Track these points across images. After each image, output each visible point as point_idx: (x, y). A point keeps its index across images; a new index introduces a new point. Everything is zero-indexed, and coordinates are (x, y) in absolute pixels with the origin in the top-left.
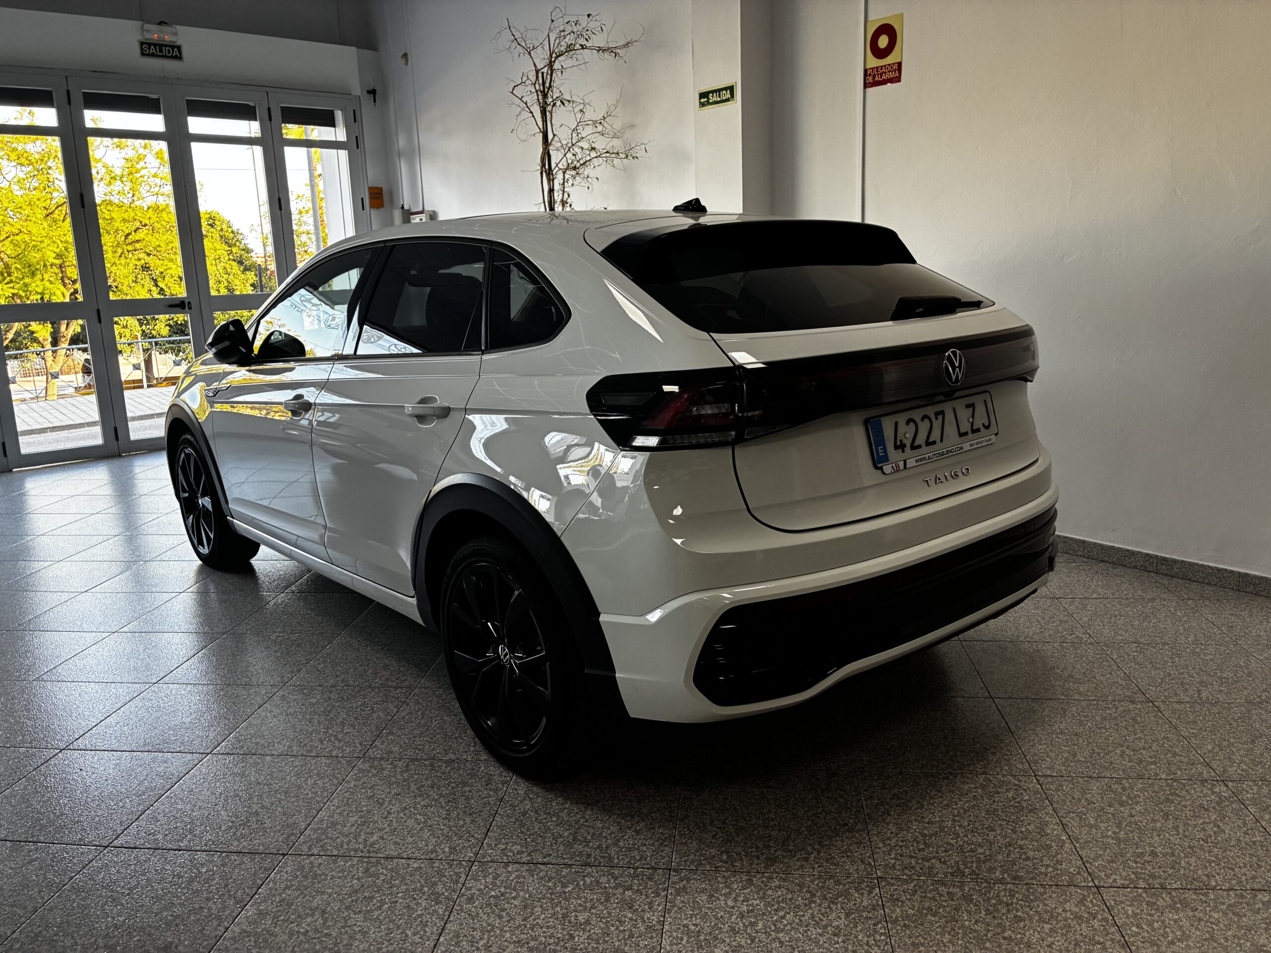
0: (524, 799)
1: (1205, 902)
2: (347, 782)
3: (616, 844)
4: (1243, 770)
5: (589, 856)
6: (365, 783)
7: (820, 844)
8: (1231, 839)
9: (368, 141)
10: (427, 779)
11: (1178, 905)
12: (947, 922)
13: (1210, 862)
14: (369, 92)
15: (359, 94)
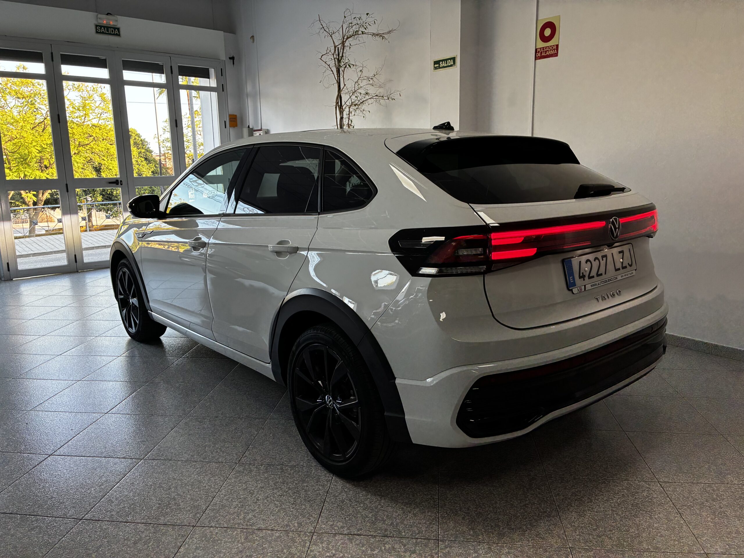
0: (342, 492)
2: (230, 479)
3: (402, 523)
5: (386, 530)
6: (241, 480)
7: (531, 524)
9: (229, 87)
10: (279, 478)
14: (230, 58)
15: (224, 59)
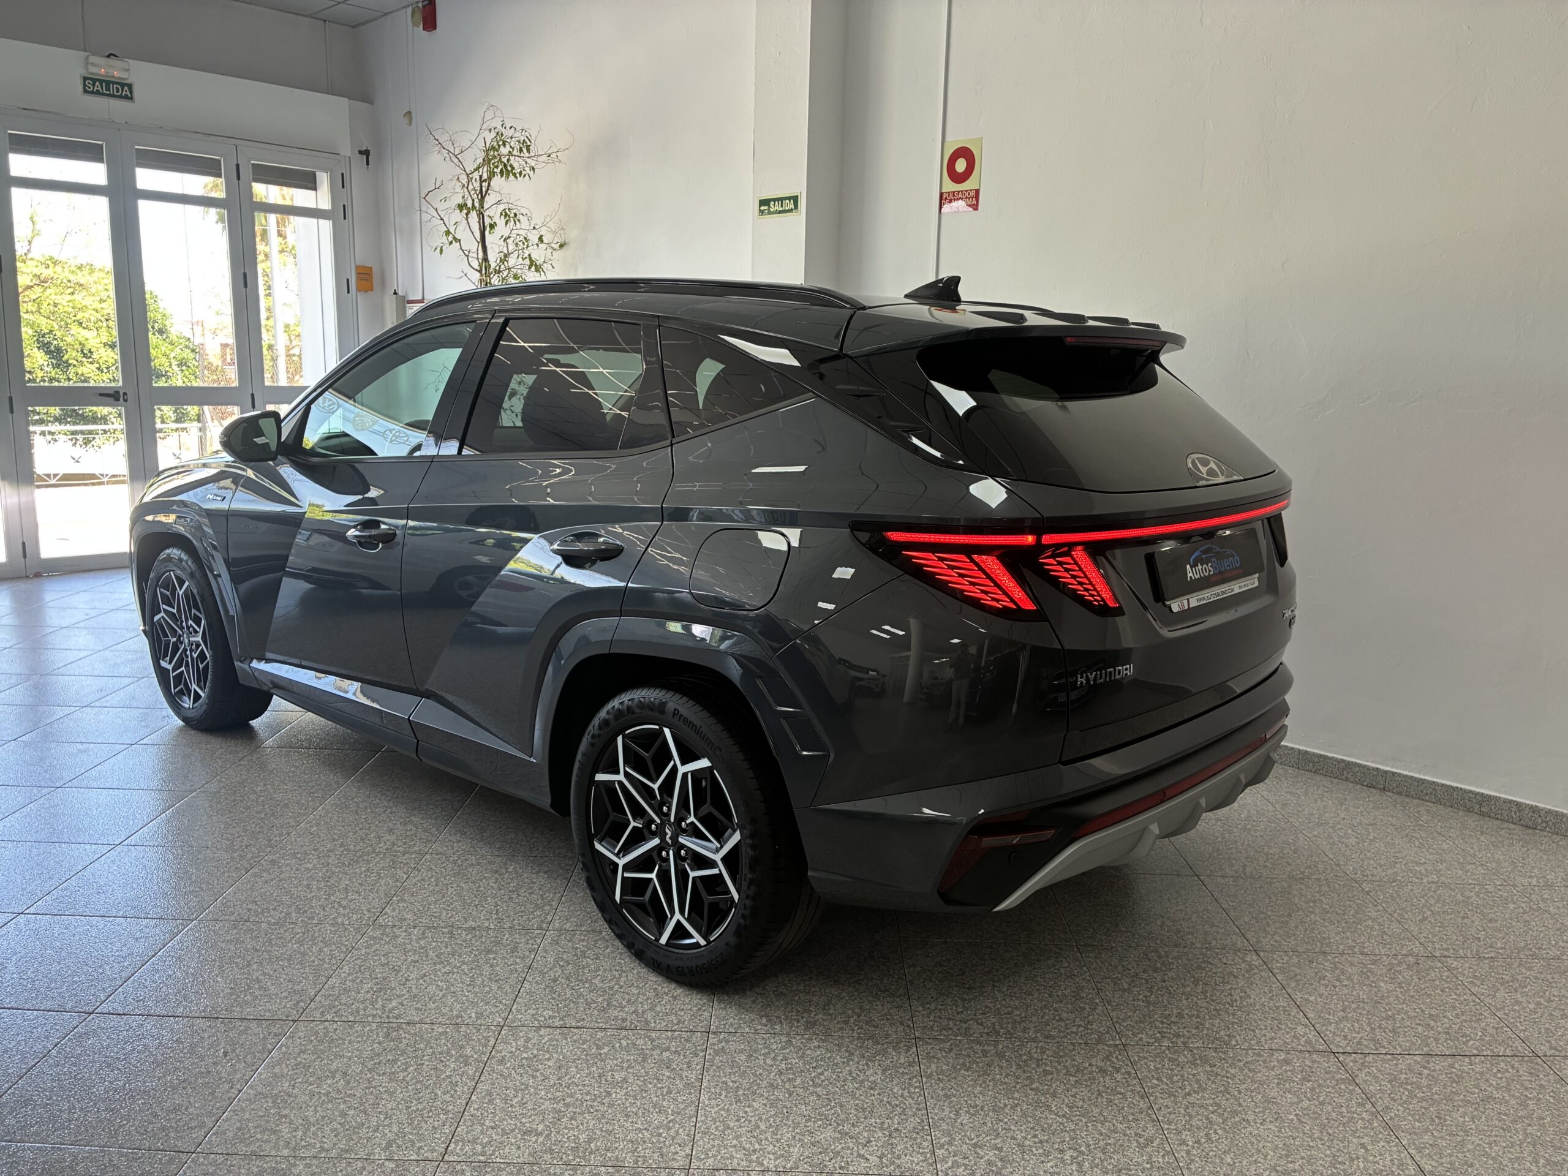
1: (1224, 1059)
3: (652, 1009)
4: (1276, 941)
5: (624, 1020)
6: (377, 950)
7: (861, 1008)
8: (1255, 1004)
9: (358, 212)
10: (446, 947)
11: (1198, 1062)
12: (979, 1076)
13: (1233, 1023)
14: (361, 152)
15: (349, 154)
